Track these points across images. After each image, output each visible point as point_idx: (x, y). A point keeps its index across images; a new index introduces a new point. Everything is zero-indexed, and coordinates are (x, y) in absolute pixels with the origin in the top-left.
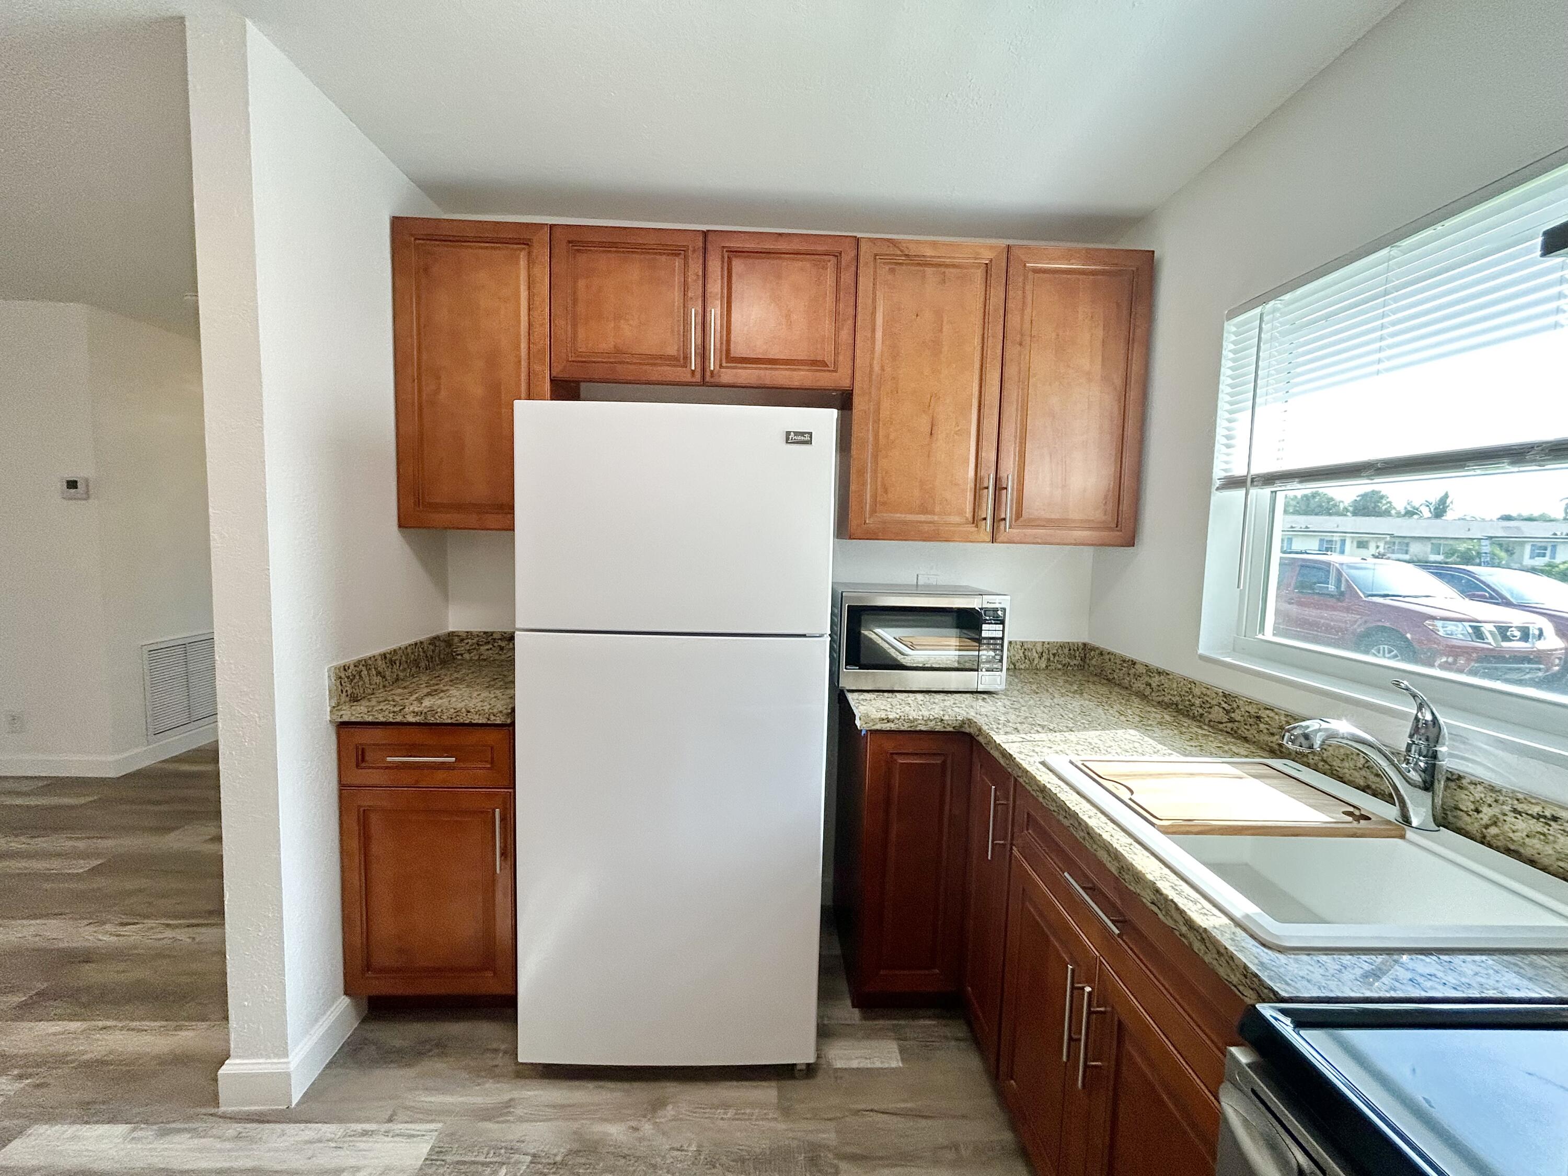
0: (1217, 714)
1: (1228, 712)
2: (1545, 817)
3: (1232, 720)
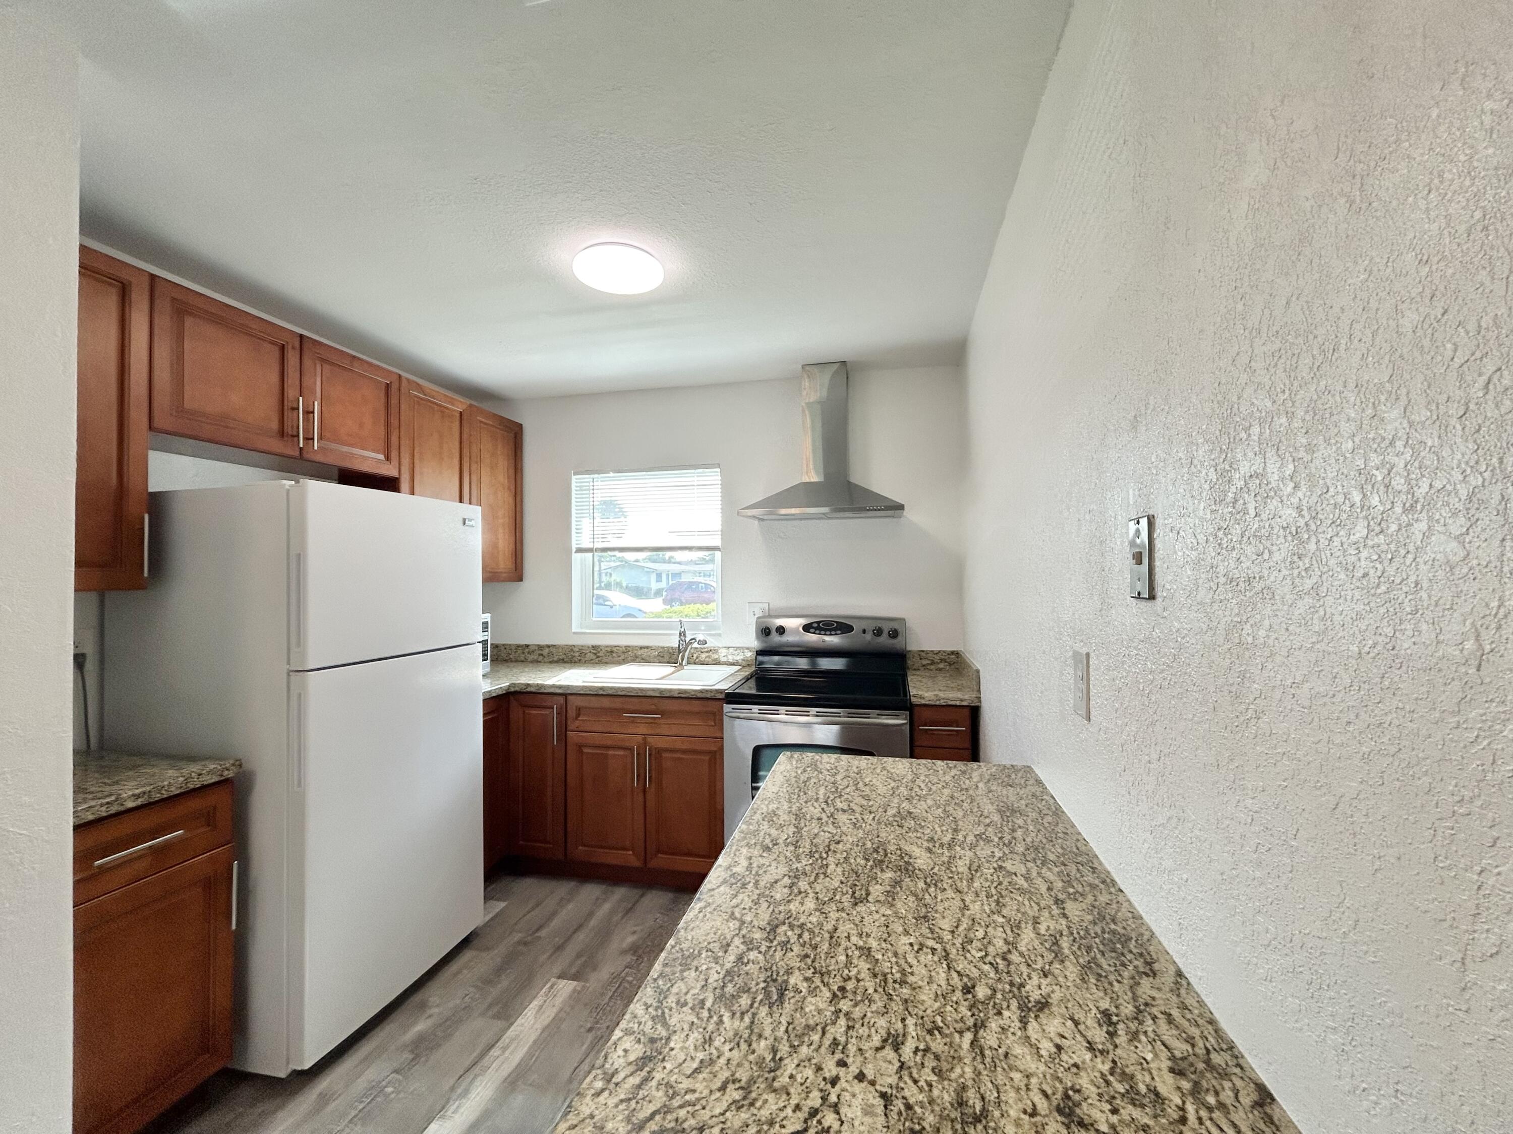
0: (590, 656)
1: (595, 654)
3: (598, 657)
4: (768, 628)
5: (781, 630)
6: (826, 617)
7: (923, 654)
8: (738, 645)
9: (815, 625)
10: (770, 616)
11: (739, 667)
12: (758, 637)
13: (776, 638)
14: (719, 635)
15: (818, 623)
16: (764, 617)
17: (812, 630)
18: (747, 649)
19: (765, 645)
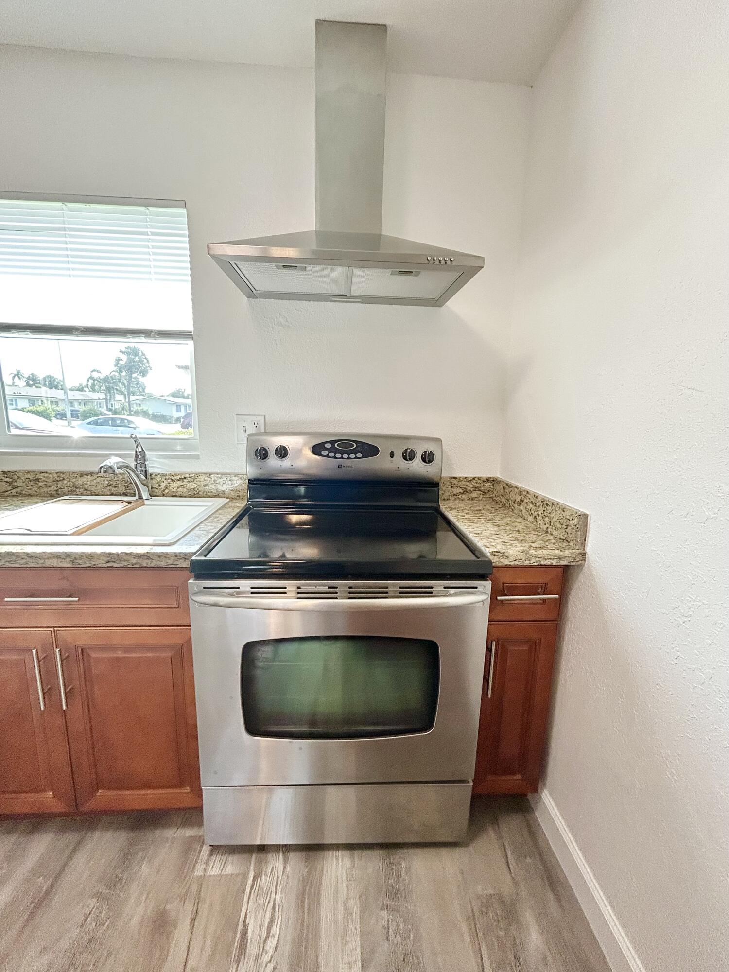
2: (182, 479)
4: (265, 450)
5: (282, 452)
6: (341, 435)
7: (455, 481)
8: (222, 471)
9: (328, 446)
10: (266, 433)
11: (225, 501)
12: (250, 461)
13: (274, 462)
14: (197, 457)
15: (332, 442)
16: (258, 434)
17: (325, 453)
18: (237, 475)
19: (260, 471)
